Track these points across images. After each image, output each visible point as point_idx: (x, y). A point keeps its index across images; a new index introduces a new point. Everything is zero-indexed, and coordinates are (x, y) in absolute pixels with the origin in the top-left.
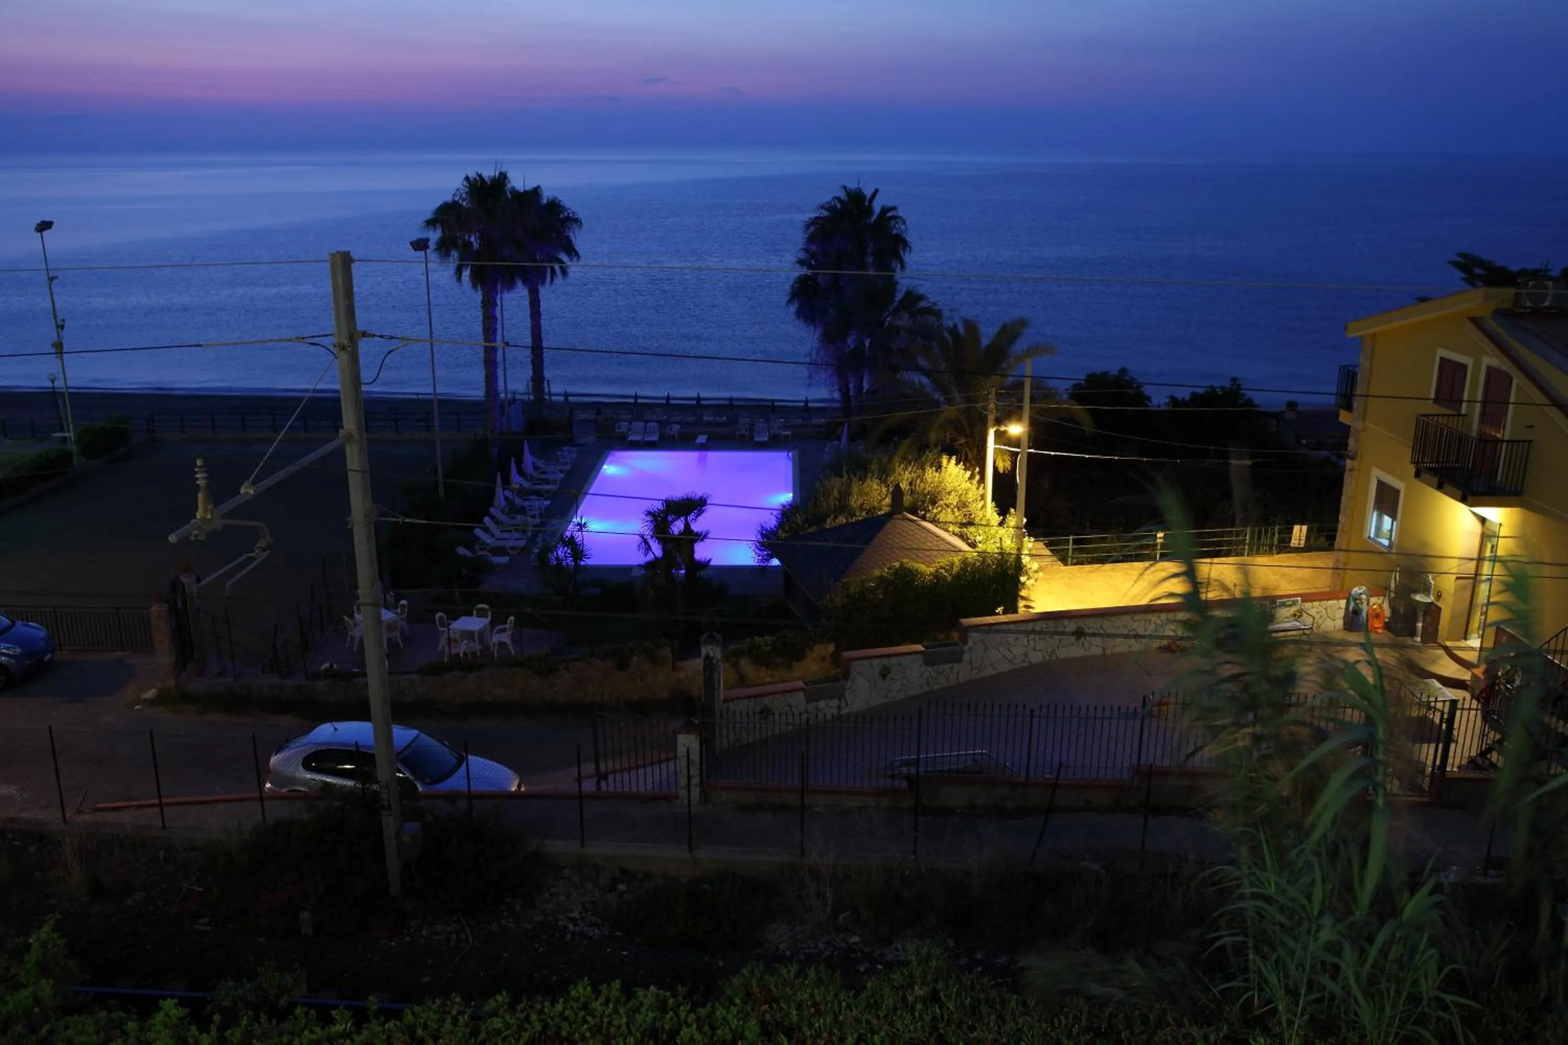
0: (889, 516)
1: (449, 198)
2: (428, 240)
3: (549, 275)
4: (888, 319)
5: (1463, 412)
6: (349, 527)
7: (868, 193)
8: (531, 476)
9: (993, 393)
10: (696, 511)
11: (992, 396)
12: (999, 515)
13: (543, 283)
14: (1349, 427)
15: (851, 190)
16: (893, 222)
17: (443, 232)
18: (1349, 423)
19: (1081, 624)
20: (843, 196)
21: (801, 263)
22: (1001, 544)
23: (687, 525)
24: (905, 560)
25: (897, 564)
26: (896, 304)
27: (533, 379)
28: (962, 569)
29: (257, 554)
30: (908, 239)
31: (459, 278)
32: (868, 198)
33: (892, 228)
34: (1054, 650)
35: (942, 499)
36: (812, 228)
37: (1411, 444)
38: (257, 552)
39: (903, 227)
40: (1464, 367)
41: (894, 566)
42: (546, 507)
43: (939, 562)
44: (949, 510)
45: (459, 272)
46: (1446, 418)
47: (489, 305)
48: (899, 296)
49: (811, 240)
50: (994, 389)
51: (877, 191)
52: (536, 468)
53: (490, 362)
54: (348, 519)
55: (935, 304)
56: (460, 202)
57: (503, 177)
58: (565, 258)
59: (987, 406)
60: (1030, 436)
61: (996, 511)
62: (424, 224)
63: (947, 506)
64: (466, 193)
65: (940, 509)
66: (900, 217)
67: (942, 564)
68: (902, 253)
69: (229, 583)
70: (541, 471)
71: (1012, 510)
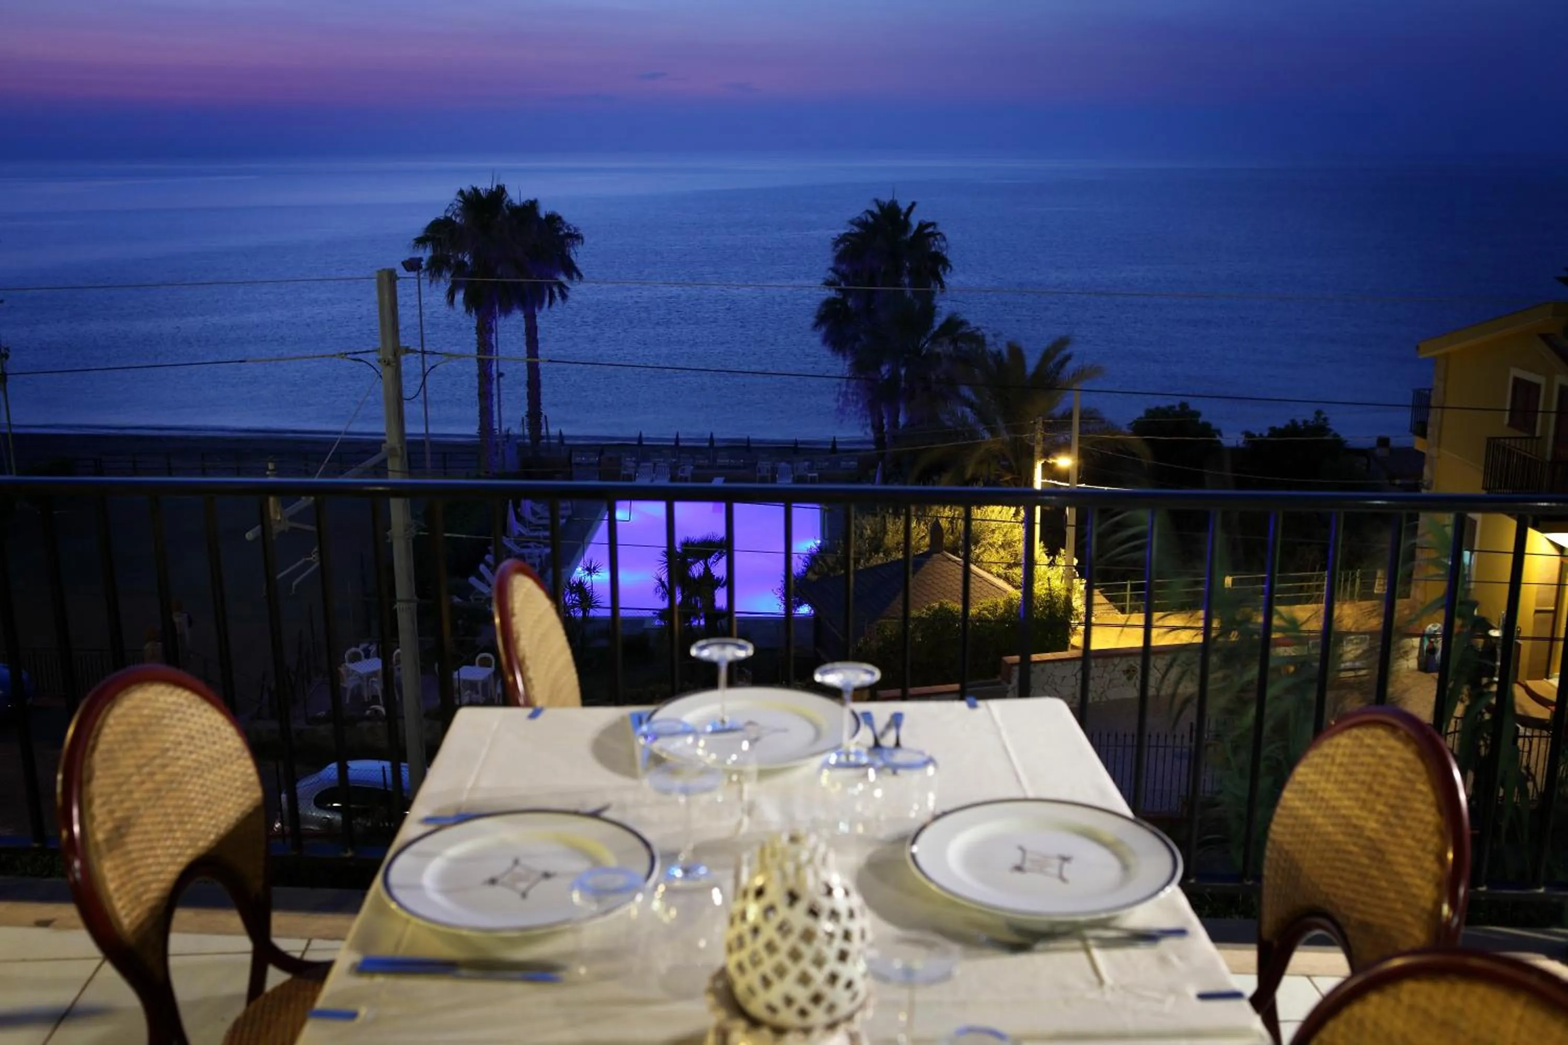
0: (927, 555)
1: (441, 215)
2: (421, 259)
3: (547, 299)
4: (927, 345)
5: (1538, 434)
6: (389, 541)
7: (904, 206)
8: (530, 523)
9: (1041, 422)
10: (716, 554)
11: (1039, 426)
12: (1048, 555)
13: (540, 308)
14: (1423, 454)
15: (884, 203)
16: (932, 239)
17: (434, 250)
18: (1423, 451)
19: (1132, 662)
20: (876, 210)
21: (829, 284)
22: (1049, 585)
23: (707, 569)
24: (945, 601)
25: (936, 605)
26: (936, 328)
27: (529, 415)
28: (1006, 611)
29: (314, 558)
30: (949, 257)
31: (451, 302)
32: (904, 210)
33: (930, 246)
34: (1104, 691)
35: (984, 539)
36: (842, 246)
37: (1482, 468)
38: (314, 556)
39: (943, 244)
40: (1538, 386)
41: (933, 607)
42: (547, 555)
43: (981, 604)
44: (994, 550)
45: (451, 295)
46: (1518, 441)
47: (485, 332)
48: (939, 321)
49: (839, 259)
50: (1041, 418)
51: (914, 204)
52: (534, 513)
53: (485, 396)
54: (388, 533)
55: (978, 329)
56: (453, 218)
57: (501, 190)
58: (563, 278)
59: (1034, 437)
60: (1079, 468)
61: (1045, 552)
62: (413, 243)
63: (992, 545)
64: (460, 209)
65: (983, 549)
66: (939, 234)
67: (985, 605)
68: (941, 273)
69: (294, 583)
70: (538, 516)
71: (1062, 551)
